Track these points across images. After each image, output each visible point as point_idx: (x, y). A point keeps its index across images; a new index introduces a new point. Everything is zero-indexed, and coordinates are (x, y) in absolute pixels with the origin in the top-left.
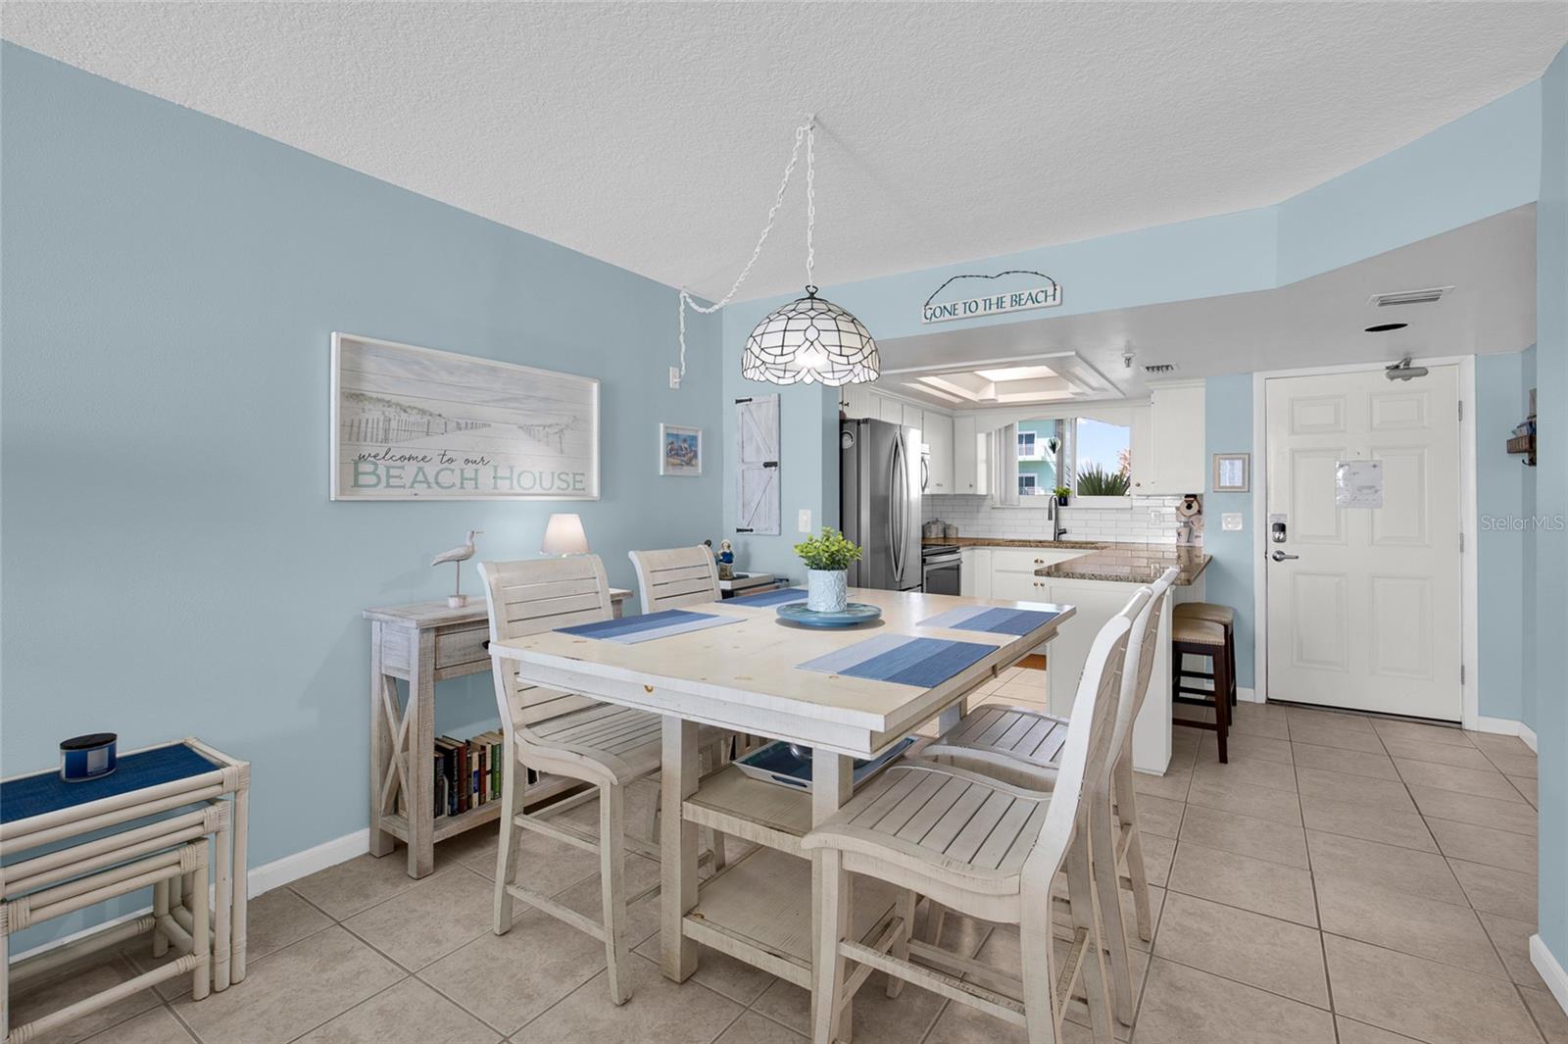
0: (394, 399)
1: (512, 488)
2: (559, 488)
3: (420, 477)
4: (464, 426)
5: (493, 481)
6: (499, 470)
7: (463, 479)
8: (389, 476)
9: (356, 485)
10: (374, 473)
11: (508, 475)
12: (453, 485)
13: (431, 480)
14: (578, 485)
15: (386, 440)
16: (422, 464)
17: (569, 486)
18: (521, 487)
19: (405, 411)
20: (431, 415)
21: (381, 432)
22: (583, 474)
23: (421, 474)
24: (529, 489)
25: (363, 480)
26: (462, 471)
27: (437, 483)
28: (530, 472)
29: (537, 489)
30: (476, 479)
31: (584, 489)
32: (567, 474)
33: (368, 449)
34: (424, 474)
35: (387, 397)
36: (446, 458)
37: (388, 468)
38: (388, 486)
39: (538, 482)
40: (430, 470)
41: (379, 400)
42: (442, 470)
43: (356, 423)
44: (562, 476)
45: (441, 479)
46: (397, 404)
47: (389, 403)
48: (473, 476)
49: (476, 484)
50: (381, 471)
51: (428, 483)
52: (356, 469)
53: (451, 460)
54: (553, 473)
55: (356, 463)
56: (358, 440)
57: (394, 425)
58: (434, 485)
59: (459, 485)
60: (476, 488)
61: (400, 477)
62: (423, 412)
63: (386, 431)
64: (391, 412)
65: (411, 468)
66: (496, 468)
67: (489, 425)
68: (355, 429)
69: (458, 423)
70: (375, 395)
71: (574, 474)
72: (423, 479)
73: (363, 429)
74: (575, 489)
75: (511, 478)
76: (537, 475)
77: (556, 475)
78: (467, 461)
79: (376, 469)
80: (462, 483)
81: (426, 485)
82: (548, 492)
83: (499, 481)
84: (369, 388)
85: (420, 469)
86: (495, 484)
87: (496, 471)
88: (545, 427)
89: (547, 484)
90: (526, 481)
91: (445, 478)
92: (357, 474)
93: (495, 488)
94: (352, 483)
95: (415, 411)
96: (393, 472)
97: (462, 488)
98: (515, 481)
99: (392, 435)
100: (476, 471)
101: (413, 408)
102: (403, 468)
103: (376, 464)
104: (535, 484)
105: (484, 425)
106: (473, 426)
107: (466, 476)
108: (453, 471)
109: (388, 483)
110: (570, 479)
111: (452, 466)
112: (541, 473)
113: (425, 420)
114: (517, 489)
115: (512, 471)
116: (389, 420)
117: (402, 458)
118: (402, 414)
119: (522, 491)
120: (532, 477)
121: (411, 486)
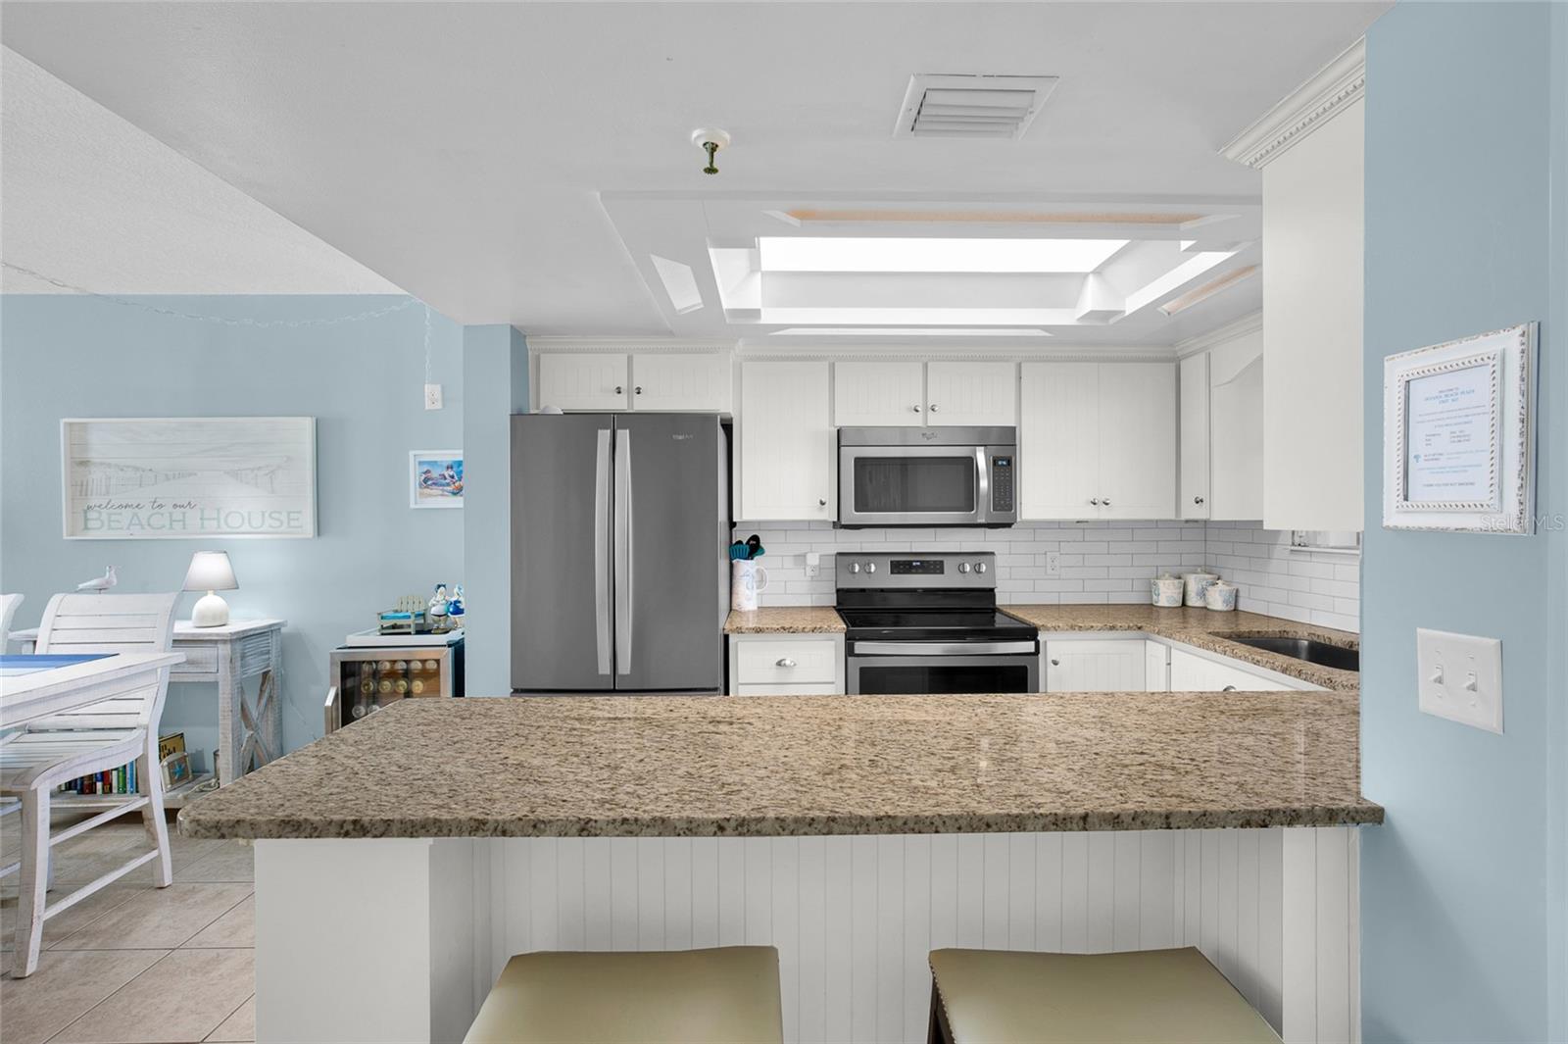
0: (114, 461)
1: (219, 527)
2: (271, 526)
3: (135, 521)
4: (171, 476)
5: (200, 522)
6: (205, 512)
7: (172, 521)
8: (110, 521)
9: (86, 528)
10: (98, 519)
11: (215, 516)
12: (164, 526)
13: (144, 522)
14: (294, 523)
15: (108, 493)
16: (136, 510)
17: (282, 523)
18: (229, 527)
19: (122, 470)
20: (143, 470)
21: (103, 487)
22: (299, 512)
23: (135, 518)
24: (238, 528)
25: (91, 524)
26: (171, 514)
27: (149, 525)
28: (239, 513)
29: (246, 527)
30: (184, 521)
31: (301, 527)
32: (280, 513)
33: (95, 501)
34: (138, 518)
35: (108, 461)
36: (155, 505)
37: (110, 515)
38: (110, 528)
39: (246, 521)
40: (143, 514)
41: (102, 464)
42: (153, 514)
43: (85, 483)
44: (273, 515)
45: (152, 522)
46: (116, 465)
47: (109, 465)
48: (181, 518)
49: (184, 525)
50: (104, 517)
51: (142, 525)
52: (86, 517)
53: (160, 506)
54: (263, 514)
55: (85, 512)
56: (86, 495)
57: (113, 481)
58: (146, 527)
59: (168, 526)
60: (184, 528)
61: (118, 521)
62: (137, 469)
63: (107, 486)
64: (111, 472)
65: (127, 513)
66: (202, 511)
67: (195, 474)
68: (84, 487)
69: (166, 475)
70: (98, 460)
71: (289, 513)
72: (137, 522)
73: (90, 488)
74: (290, 527)
75: (218, 519)
76: (246, 515)
77: (267, 515)
78: (175, 506)
79: (100, 515)
80: (171, 524)
81: (140, 527)
82: (259, 530)
83: (206, 522)
84: (93, 456)
85: (135, 514)
86: (202, 524)
87: (203, 514)
88: (253, 470)
89: (257, 523)
90: (234, 521)
91: (156, 521)
92: (86, 519)
93: (202, 527)
94: (83, 527)
95: (130, 469)
96: (113, 518)
97: (171, 528)
98: (222, 521)
99: (112, 489)
100: (184, 513)
101: (128, 467)
102: (120, 514)
103: (100, 513)
104: (243, 523)
105: (190, 475)
106: (180, 475)
107: (174, 518)
108: (162, 514)
109: (109, 525)
110: (284, 517)
111: (162, 510)
112: (249, 513)
113: (138, 475)
114: (225, 528)
115: (218, 513)
116: (110, 478)
117: (121, 506)
118: (120, 472)
119: (228, 530)
120: (239, 516)
121: (128, 528)
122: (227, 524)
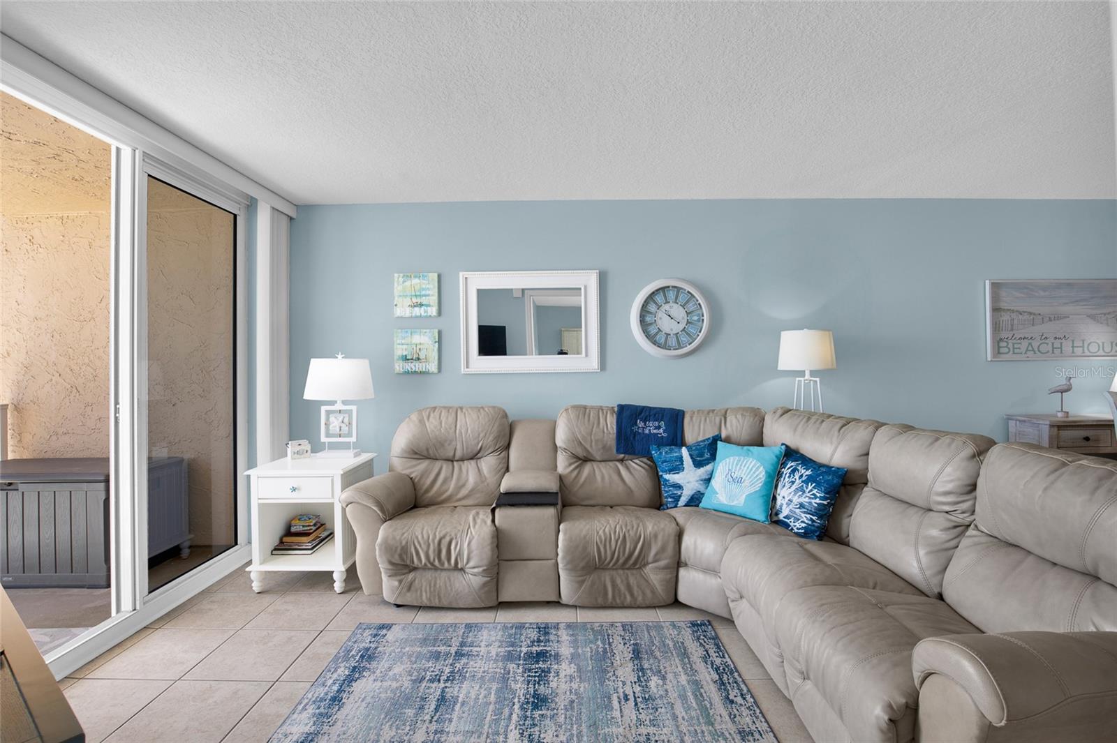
0: (1015, 309)
1: (1084, 353)
2: (1115, 352)
3: (1030, 348)
4: (1053, 319)
5: (1071, 349)
6: (1075, 342)
7: (1053, 348)
8: (1014, 348)
9: (999, 353)
10: (1007, 347)
11: (1081, 345)
12: (1048, 352)
13: (1036, 349)
15: (1012, 330)
16: (1030, 341)
18: (1090, 352)
19: (1021, 314)
20: (1034, 314)
21: (1010, 326)
23: (1030, 346)
24: (1096, 352)
25: (1002, 350)
26: (1053, 344)
27: (1039, 351)
28: (1097, 343)
29: (1101, 352)
30: (1061, 348)
33: (1004, 335)
34: (1032, 346)
35: (1012, 308)
36: (1043, 337)
37: (1013, 344)
38: (1014, 353)
39: (1101, 348)
40: (1035, 344)
41: (1008, 310)
42: (1041, 344)
43: (999, 323)
45: (1041, 349)
46: (1017, 311)
47: (1013, 311)
48: (1060, 346)
49: (1061, 351)
50: (1010, 346)
51: (1034, 351)
52: (998, 345)
53: (1046, 338)
54: (1112, 343)
55: (998, 342)
56: (999, 331)
57: (1016, 322)
58: (1037, 352)
59: (1051, 352)
60: (1061, 353)
61: (1019, 348)
62: (1030, 313)
63: (1012, 325)
64: (1014, 315)
65: (1025, 343)
66: (1073, 341)
67: (1068, 317)
68: (997, 326)
69: (1050, 318)
70: (1006, 308)
73: (1001, 325)
75: (1083, 347)
76: (1101, 344)
77: (1114, 344)
78: (1056, 338)
79: (1008, 344)
80: (1053, 351)
81: (1033, 352)
82: (1109, 354)
83: (1075, 349)
84: (1003, 305)
85: (1030, 344)
86: (1073, 350)
87: (1073, 343)
88: (1105, 314)
89: (1108, 349)
90: (1094, 348)
91: (1043, 348)
92: (999, 347)
93: (1073, 352)
94: (997, 352)
95: (1026, 314)
96: (1016, 346)
97: (1053, 353)
98: (1086, 349)
99: (1015, 327)
100: (1061, 343)
101: (1026, 312)
102: (1020, 343)
103: (1007, 342)
104: (1099, 350)
105: (1065, 317)
106: (1058, 317)
107: (1055, 346)
109: (1014, 351)
111: (1047, 341)
112: (1103, 343)
113: (1031, 318)
114: (1087, 353)
115: (1083, 343)
116: (1013, 319)
117: (1020, 338)
118: (1020, 316)
119: (1091, 354)
120: (1097, 345)
121: (1026, 353)
122: (1088, 350)
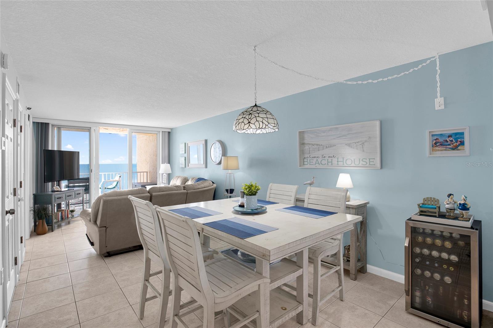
0: (311, 143)
1: (343, 164)
2: (362, 164)
3: (317, 162)
4: (328, 147)
6: (339, 159)
7: (328, 162)
8: (310, 162)
9: (304, 164)
10: (307, 161)
11: (342, 160)
12: (325, 164)
13: (320, 163)
14: (371, 163)
15: (309, 153)
16: (317, 158)
17: (367, 163)
18: (347, 164)
19: (313, 145)
20: (319, 145)
21: (308, 151)
22: (374, 159)
23: (317, 161)
24: (351, 165)
25: (306, 163)
26: (328, 160)
27: (321, 164)
28: (351, 159)
29: (353, 165)
30: (332, 162)
31: (375, 165)
32: (366, 159)
33: (306, 156)
34: (318, 161)
35: (309, 143)
36: (323, 157)
37: (310, 160)
38: (310, 164)
39: (353, 163)
40: (319, 160)
41: (308, 144)
42: (323, 160)
44: (363, 160)
45: (322, 163)
46: (312, 144)
47: (310, 144)
50: (309, 161)
51: (319, 164)
52: (304, 160)
53: (325, 157)
54: (359, 159)
55: (304, 159)
56: (304, 154)
57: (311, 149)
58: (320, 164)
59: (327, 164)
60: (332, 165)
61: (312, 162)
62: (317, 145)
63: (309, 151)
64: (310, 146)
65: (315, 159)
66: (338, 158)
67: (336, 146)
68: (303, 151)
69: (326, 146)
70: (307, 143)
71: (370, 159)
72: (318, 162)
73: (305, 151)
74: (370, 164)
75: (343, 161)
76: (353, 160)
77: (361, 160)
78: (329, 157)
79: (307, 160)
80: (328, 163)
82: (359, 166)
83: (339, 162)
84: (306, 142)
85: (317, 160)
86: (338, 163)
87: (338, 159)
88: (355, 143)
89: (357, 163)
90: (349, 162)
91: (323, 162)
92: (304, 162)
93: (338, 164)
94: (303, 164)
95: (316, 145)
96: (311, 161)
97: (328, 164)
98: (345, 163)
99: (311, 152)
100: (332, 160)
101: (315, 144)
102: (313, 160)
104: (352, 163)
105: (334, 146)
106: (330, 146)
107: (329, 161)
108: (325, 160)
110: (368, 161)
111: (325, 159)
112: (354, 159)
113: (318, 147)
114: (345, 165)
115: (343, 160)
116: (310, 148)
117: (313, 157)
118: (313, 146)
119: (347, 166)
120: (351, 160)
121: (315, 165)
122: (346, 162)
